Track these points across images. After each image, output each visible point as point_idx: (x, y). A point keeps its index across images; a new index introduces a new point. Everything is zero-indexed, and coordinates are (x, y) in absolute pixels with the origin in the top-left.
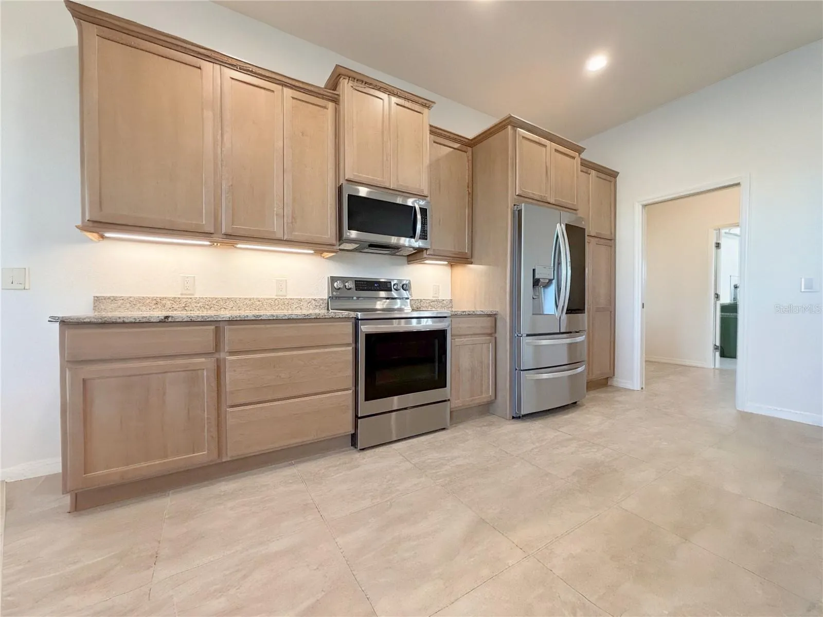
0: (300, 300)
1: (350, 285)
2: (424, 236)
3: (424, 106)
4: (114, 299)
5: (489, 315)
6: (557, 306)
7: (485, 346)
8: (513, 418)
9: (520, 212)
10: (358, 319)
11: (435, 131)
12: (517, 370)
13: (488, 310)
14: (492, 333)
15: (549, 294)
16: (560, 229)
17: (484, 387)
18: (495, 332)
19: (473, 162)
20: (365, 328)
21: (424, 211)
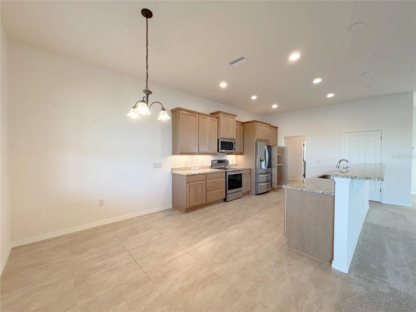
0: (206, 166)
1: (217, 162)
2: (235, 150)
3: (234, 116)
4: (175, 168)
5: (250, 169)
6: (265, 166)
7: (249, 177)
8: (256, 195)
9: (257, 144)
10: (227, 172)
11: (237, 121)
12: (257, 183)
13: (249, 168)
14: (250, 173)
15: (263, 163)
16: (266, 147)
17: (249, 188)
18: (251, 173)
19: (244, 128)
20: (228, 174)
21: (235, 143)
